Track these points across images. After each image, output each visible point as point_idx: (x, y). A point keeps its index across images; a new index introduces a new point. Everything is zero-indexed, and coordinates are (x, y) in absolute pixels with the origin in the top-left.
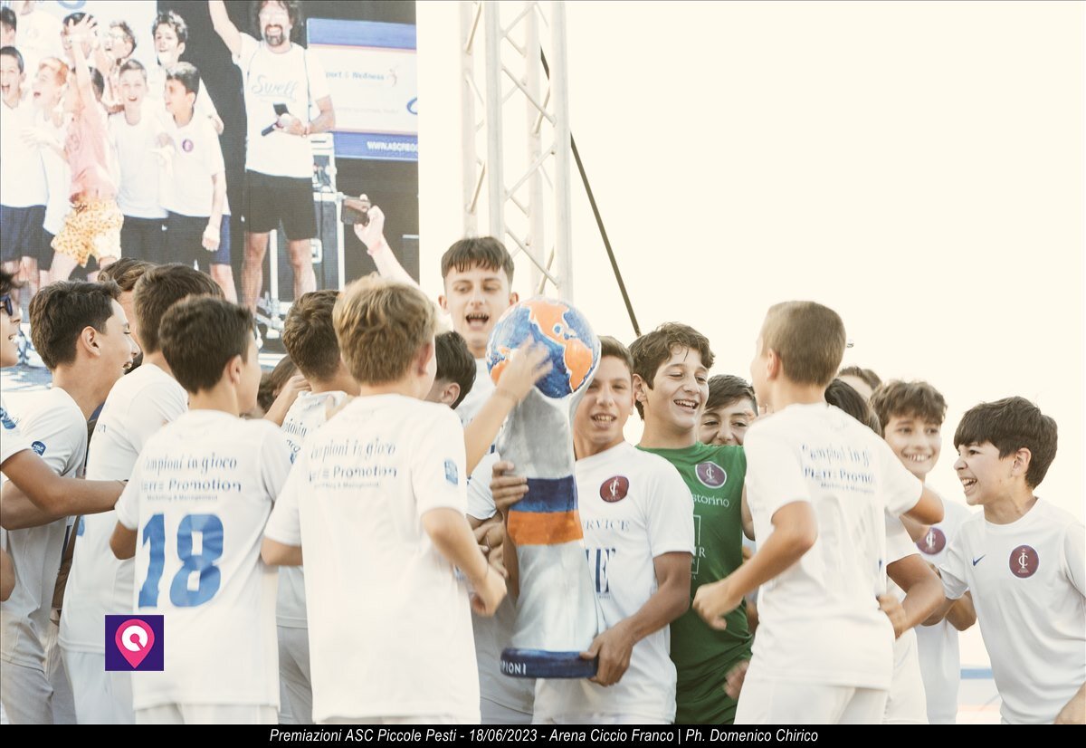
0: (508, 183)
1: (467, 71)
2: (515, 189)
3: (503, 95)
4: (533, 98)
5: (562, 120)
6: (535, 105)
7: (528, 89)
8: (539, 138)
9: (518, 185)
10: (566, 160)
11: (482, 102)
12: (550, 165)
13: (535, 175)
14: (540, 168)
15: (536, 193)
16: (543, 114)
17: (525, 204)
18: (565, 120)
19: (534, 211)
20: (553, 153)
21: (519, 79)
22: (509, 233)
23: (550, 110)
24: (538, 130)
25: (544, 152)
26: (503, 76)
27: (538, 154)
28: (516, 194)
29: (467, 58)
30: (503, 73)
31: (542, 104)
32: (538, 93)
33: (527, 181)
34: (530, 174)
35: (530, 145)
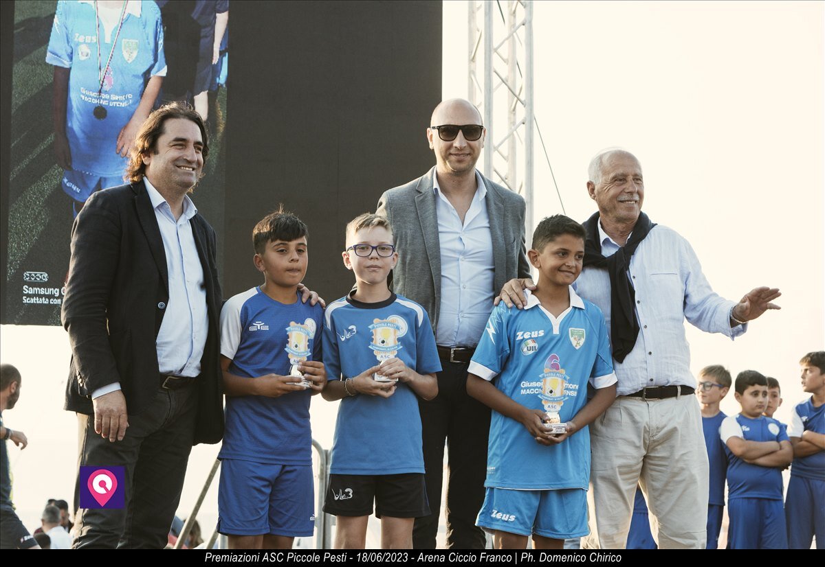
0: (496, 141)
1: (472, 72)
2: (500, 145)
3: (494, 87)
4: (513, 90)
5: (529, 105)
6: (513, 92)
7: (509, 83)
8: (515, 114)
9: (502, 143)
11: (481, 90)
12: (522, 130)
13: (511, 135)
14: (515, 133)
15: (513, 148)
16: (518, 99)
17: (506, 154)
18: (531, 105)
19: (511, 158)
20: (523, 123)
21: (503, 77)
22: (495, 171)
23: (523, 97)
24: (514, 109)
25: (518, 123)
26: (494, 76)
27: (514, 123)
28: (500, 148)
29: (473, 65)
30: (494, 74)
31: (517, 93)
32: (515, 87)
33: (507, 140)
34: (509, 136)
35: (509, 118)
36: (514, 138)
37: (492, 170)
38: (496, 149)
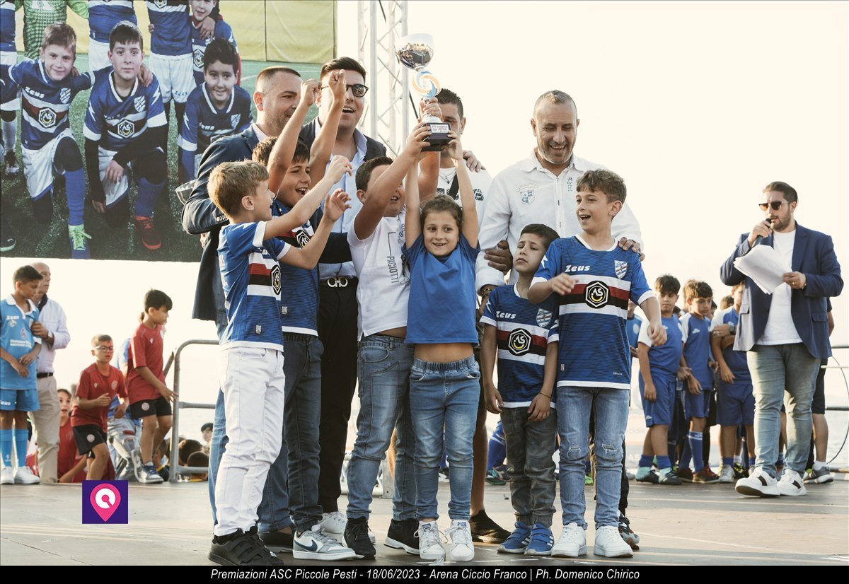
0: (379, 113)
2: (382, 115)
3: (378, 71)
4: (393, 73)
5: (405, 85)
6: (393, 75)
7: (390, 68)
8: (394, 92)
9: (384, 113)
10: (407, 102)
12: (400, 104)
13: (392, 107)
14: (394, 105)
15: (393, 118)
16: (397, 80)
17: (388, 123)
19: (391, 126)
20: (401, 99)
21: (385, 63)
23: (400, 78)
24: (394, 88)
25: (396, 98)
26: (378, 62)
27: (394, 98)
28: (383, 118)
29: (361, 53)
30: (378, 60)
31: (396, 76)
32: (394, 71)
33: (388, 112)
34: (390, 108)
35: (390, 95)
36: (394, 110)
37: (377, 134)
38: (380, 118)
